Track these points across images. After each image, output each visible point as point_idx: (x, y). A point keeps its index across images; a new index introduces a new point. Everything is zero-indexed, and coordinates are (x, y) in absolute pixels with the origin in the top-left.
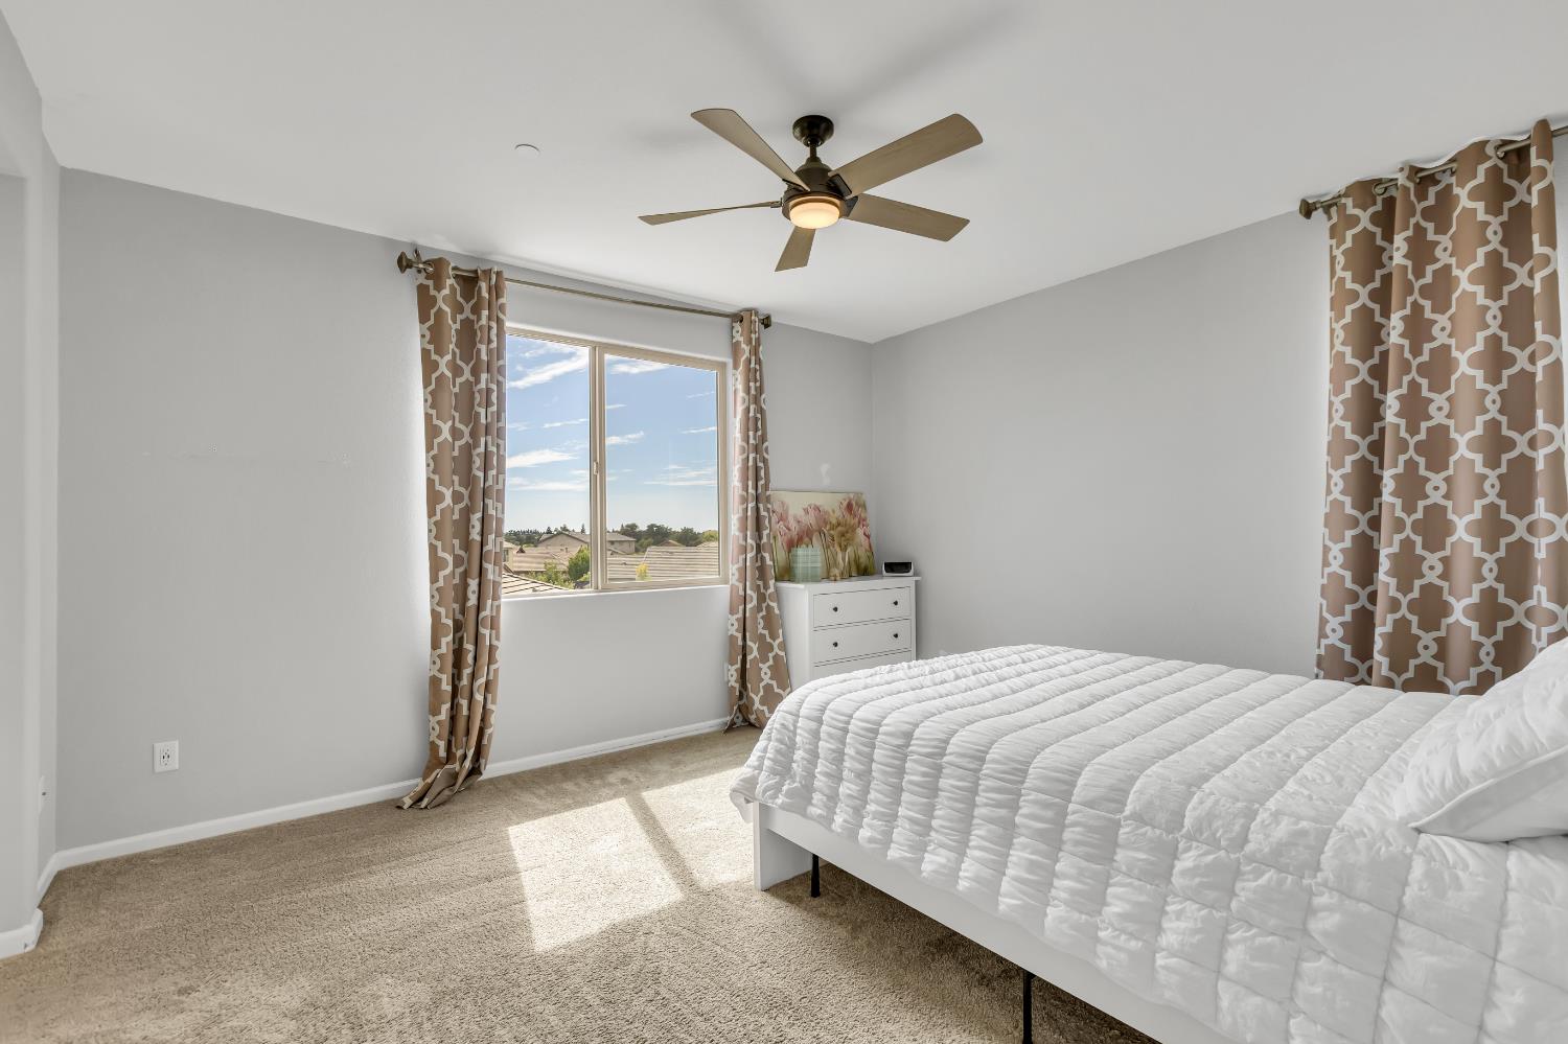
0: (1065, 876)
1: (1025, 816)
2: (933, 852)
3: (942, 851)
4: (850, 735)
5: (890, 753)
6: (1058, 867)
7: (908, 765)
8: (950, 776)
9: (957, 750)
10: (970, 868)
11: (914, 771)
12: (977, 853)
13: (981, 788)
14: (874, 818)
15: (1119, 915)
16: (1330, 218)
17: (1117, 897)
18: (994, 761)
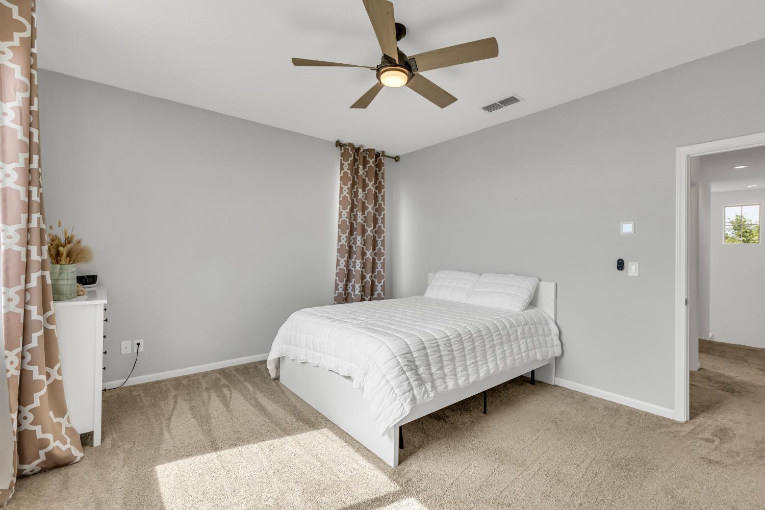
0: (507, 350)
1: (496, 341)
2: (482, 368)
3: (483, 366)
4: (440, 347)
5: (459, 344)
6: (505, 349)
7: (465, 345)
8: (477, 341)
9: (475, 332)
10: (491, 365)
11: (468, 346)
12: (491, 359)
13: (485, 339)
14: (461, 372)
15: (517, 351)
16: (341, 150)
17: (514, 348)
18: (483, 330)
